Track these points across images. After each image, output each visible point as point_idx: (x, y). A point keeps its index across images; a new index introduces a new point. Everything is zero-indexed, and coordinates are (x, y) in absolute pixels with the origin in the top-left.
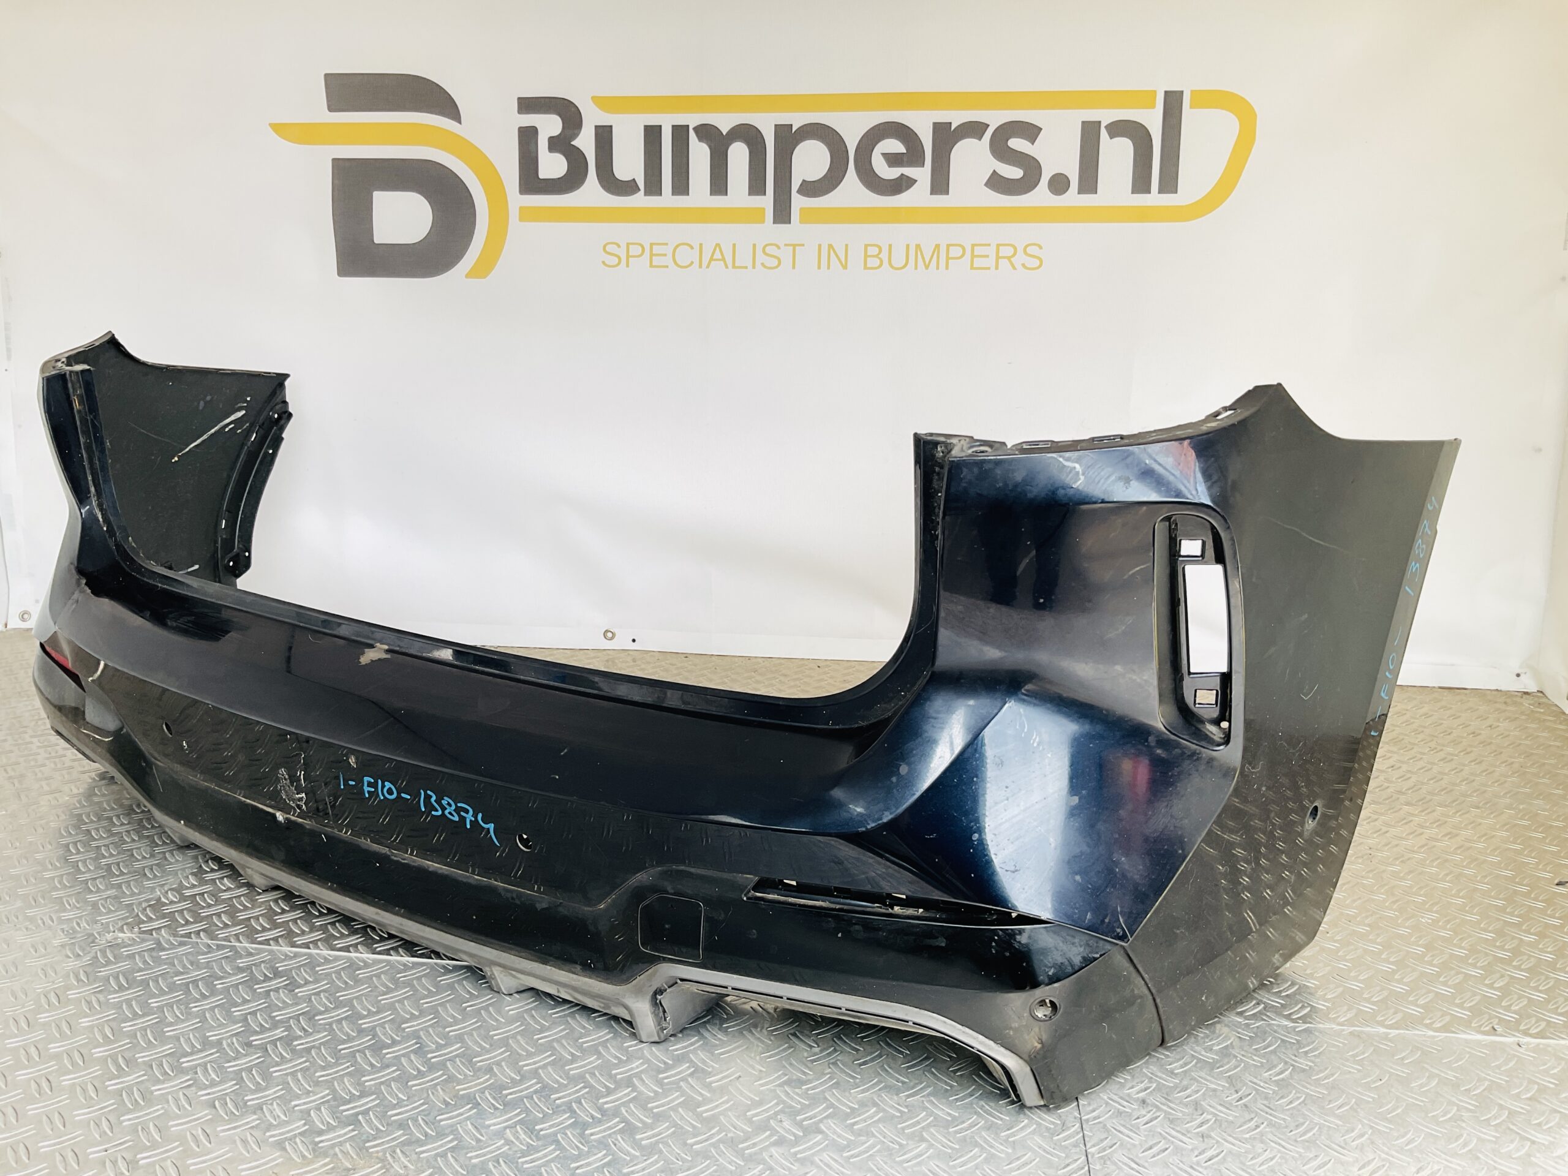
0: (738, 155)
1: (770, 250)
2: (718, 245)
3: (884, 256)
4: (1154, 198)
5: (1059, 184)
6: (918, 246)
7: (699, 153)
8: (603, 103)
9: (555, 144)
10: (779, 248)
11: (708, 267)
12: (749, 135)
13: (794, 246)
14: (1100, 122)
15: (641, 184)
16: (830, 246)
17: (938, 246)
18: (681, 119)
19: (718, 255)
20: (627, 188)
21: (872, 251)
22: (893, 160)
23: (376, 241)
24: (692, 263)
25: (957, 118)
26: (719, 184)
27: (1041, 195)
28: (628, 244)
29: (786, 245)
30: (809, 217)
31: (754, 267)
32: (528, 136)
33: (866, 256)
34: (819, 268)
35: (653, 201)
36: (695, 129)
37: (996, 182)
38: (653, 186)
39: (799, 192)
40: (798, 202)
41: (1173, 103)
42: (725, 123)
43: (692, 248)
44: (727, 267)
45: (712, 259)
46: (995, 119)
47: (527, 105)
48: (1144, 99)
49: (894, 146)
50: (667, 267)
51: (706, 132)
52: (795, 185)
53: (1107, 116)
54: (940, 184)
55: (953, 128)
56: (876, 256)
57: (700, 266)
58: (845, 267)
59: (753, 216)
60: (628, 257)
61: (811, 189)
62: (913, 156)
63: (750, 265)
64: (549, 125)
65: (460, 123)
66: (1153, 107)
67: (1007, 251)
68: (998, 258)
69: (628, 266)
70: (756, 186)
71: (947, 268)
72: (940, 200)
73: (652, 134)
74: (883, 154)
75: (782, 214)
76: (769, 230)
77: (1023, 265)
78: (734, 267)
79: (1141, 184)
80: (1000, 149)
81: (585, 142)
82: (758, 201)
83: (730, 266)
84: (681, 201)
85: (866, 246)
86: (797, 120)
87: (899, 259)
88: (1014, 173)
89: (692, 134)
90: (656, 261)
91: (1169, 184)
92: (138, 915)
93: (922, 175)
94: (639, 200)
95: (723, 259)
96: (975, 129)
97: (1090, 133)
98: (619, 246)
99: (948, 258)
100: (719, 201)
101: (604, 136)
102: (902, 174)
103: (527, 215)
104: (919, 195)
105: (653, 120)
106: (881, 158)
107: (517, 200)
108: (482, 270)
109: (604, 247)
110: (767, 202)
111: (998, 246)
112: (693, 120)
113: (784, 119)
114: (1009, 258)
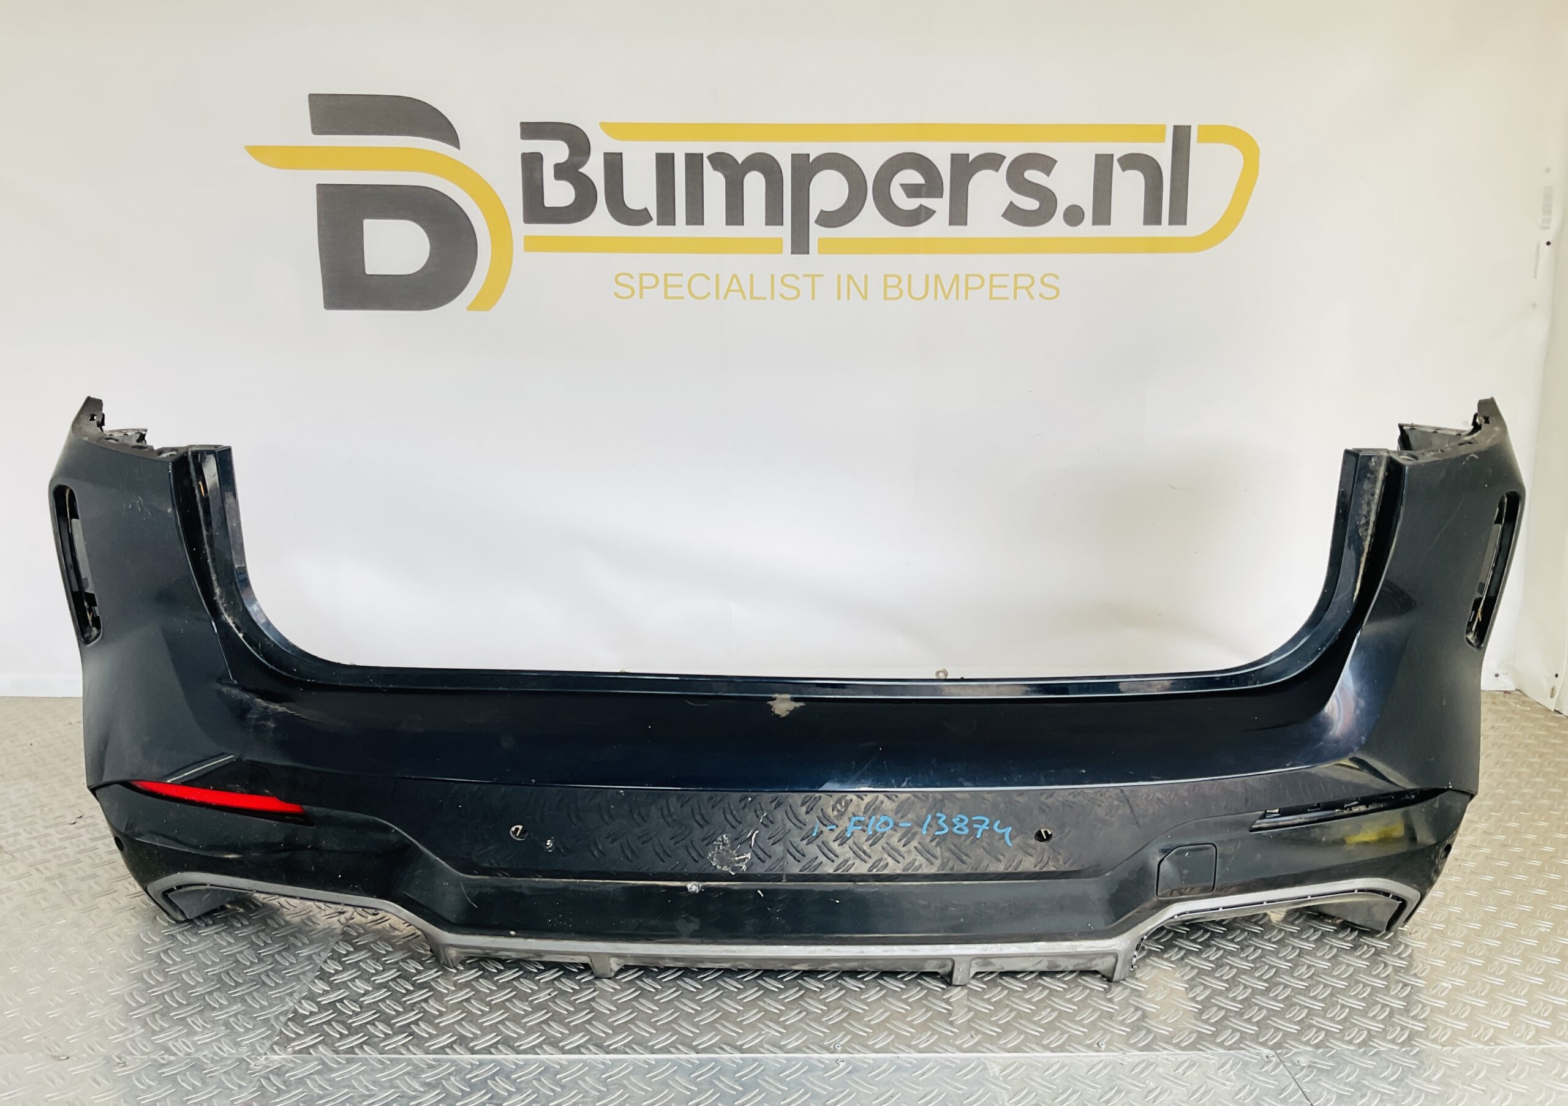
0: (755, 184)
1: (789, 281)
2: (735, 276)
3: (904, 286)
4: (1165, 230)
5: (1074, 216)
6: (937, 277)
7: (714, 183)
8: (612, 129)
9: (562, 172)
10: (797, 278)
11: (725, 298)
12: (765, 164)
13: (813, 276)
14: (1112, 155)
15: (653, 213)
16: (850, 277)
17: (957, 277)
18: (695, 148)
19: (735, 286)
20: (639, 217)
21: (892, 281)
22: (912, 191)
23: (368, 272)
24: (709, 294)
25: (974, 150)
26: (735, 214)
27: (1056, 226)
28: (641, 275)
29: (804, 276)
30: (827, 247)
31: (772, 298)
32: (532, 164)
33: (886, 287)
34: (839, 298)
35: (666, 231)
36: (709, 157)
37: (1013, 214)
38: (667, 216)
39: (816, 222)
40: (817, 232)
41: (1181, 137)
42: (740, 152)
43: (708, 279)
44: (745, 298)
45: (729, 290)
46: (1011, 151)
47: (531, 130)
48: (1153, 133)
49: (913, 177)
50: (683, 298)
51: (721, 161)
52: (814, 215)
53: (1119, 150)
54: (958, 216)
55: (970, 160)
56: (896, 287)
57: (717, 298)
58: (865, 297)
59: (771, 247)
60: (642, 287)
61: (829, 219)
62: (932, 187)
63: (769, 297)
64: (555, 152)
65: (459, 148)
66: (1163, 141)
67: (1024, 281)
68: (1016, 288)
69: (641, 297)
70: (773, 216)
71: (966, 298)
72: (958, 231)
73: (665, 162)
74: (902, 185)
75: (800, 244)
76: (787, 260)
77: (1041, 295)
78: (752, 298)
79: (1152, 216)
80: (1016, 181)
81: (594, 169)
82: (774, 231)
83: (748, 295)
84: (695, 231)
85: (886, 276)
86: (815, 150)
87: (918, 291)
88: (1030, 204)
89: (706, 162)
90: (671, 292)
91: (1179, 216)
92: (281, 1032)
93: (941, 205)
94: (652, 229)
95: (741, 290)
96: (992, 161)
97: (1103, 164)
98: (632, 277)
99: (967, 288)
100: (735, 231)
101: (614, 164)
102: (921, 205)
103: (533, 244)
104: (938, 225)
105: (665, 148)
106: (900, 187)
107: (521, 230)
108: (483, 303)
109: (616, 277)
110: (784, 232)
111: (1016, 276)
112: (706, 149)
113: (801, 148)
114: (1027, 288)
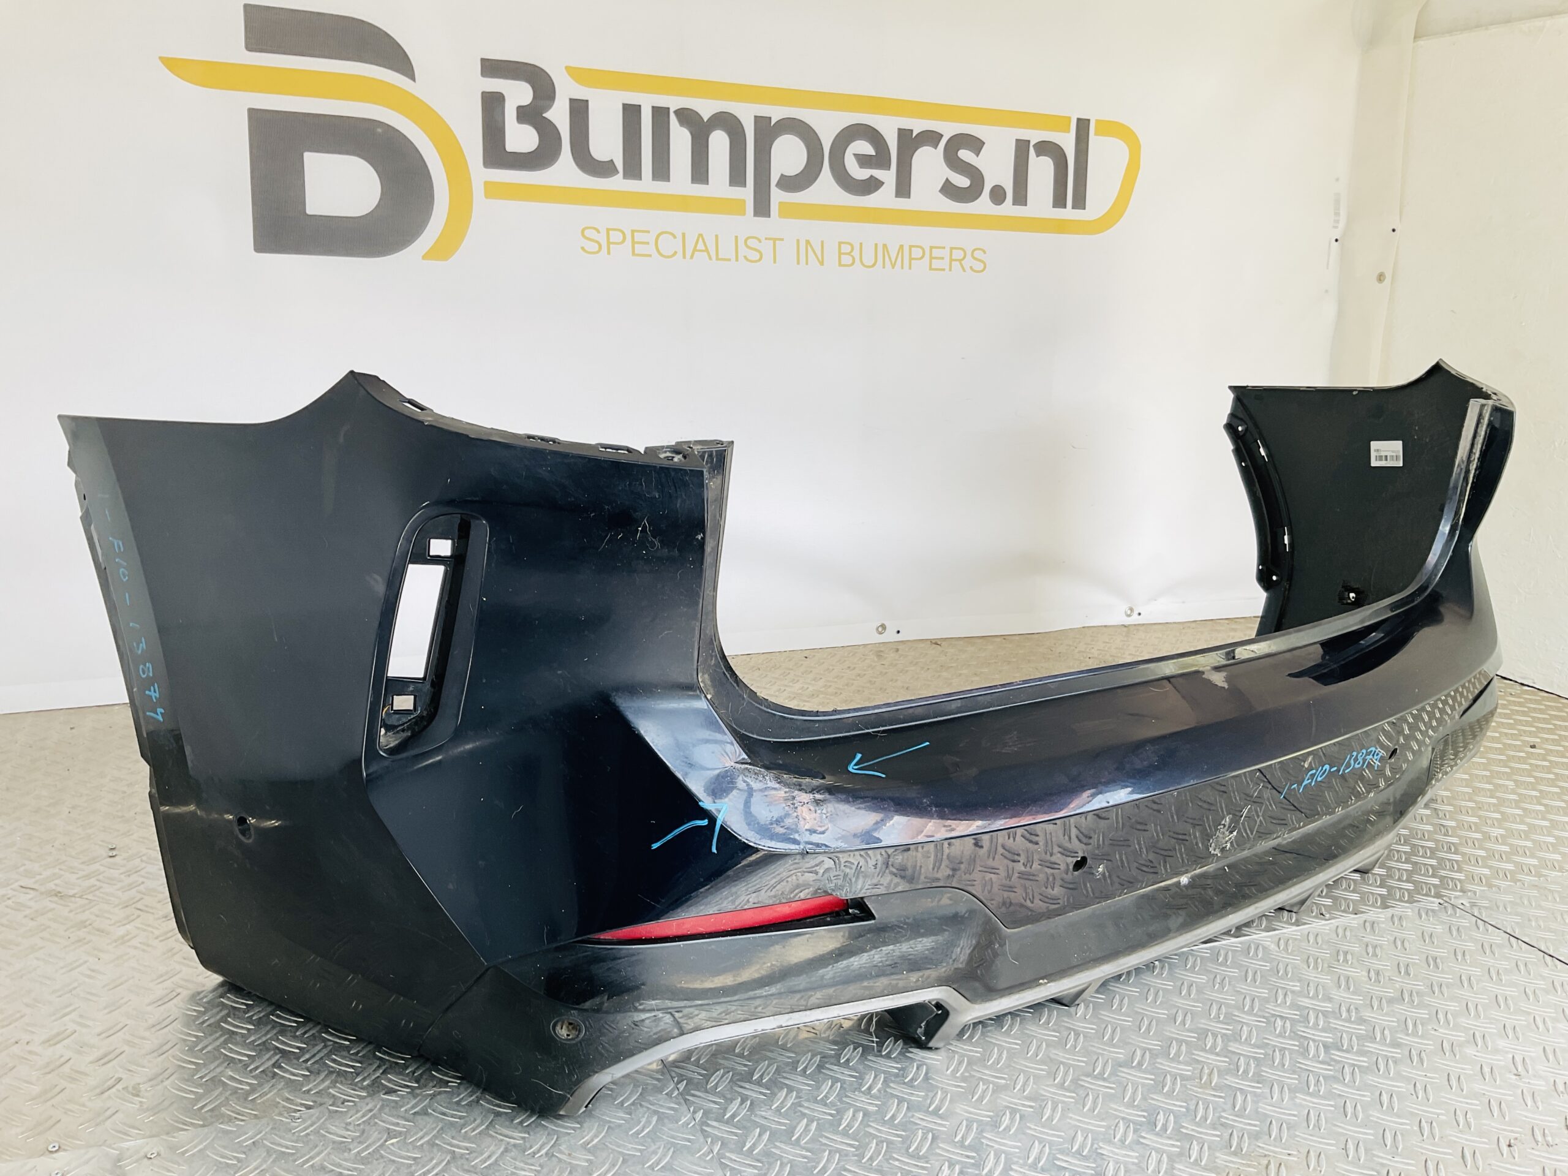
0: (719, 141)
1: (752, 243)
2: (700, 235)
3: (856, 253)
4: (1069, 213)
5: (998, 196)
6: (885, 246)
7: (680, 139)
8: (577, 74)
9: (525, 115)
10: (760, 241)
11: (692, 257)
12: (728, 122)
13: (775, 240)
14: (1029, 141)
15: (619, 165)
16: (808, 242)
17: (902, 247)
18: (662, 101)
19: (701, 246)
20: (604, 169)
21: (846, 248)
22: (864, 161)
23: (309, 211)
24: (676, 253)
25: (918, 126)
26: (700, 172)
27: (983, 204)
28: (608, 230)
29: (766, 239)
30: (788, 211)
31: (737, 260)
32: (492, 103)
33: (840, 254)
34: (798, 263)
35: (631, 185)
36: (677, 112)
37: (949, 190)
38: (633, 170)
39: (777, 185)
40: (777, 196)
41: (1082, 129)
42: (706, 109)
43: (675, 237)
44: (710, 258)
45: (695, 250)
46: (948, 130)
47: (492, 68)
48: (1060, 123)
49: (864, 147)
50: (650, 256)
51: (687, 117)
52: (775, 178)
53: (1035, 136)
54: (903, 189)
55: (914, 135)
56: (849, 254)
57: (684, 257)
58: (822, 263)
59: (733, 207)
60: (609, 243)
61: (790, 184)
62: (880, 159)
63: (733, 259)
64: (519, 94)
65: (414, 79)
66: (1069, 132)
67: (958, 255)
68: (951, 260)
69: (609, 253)
70: (737, 177)
71: (910, 268)
72: (902, 203)
73: (631, 113)
74: (854, 155)
75: (762, 208)
76: (749, 223)
77: (971, 267)
78: (718, 259)
79: (1059, 201)
80: (952, 161)
81: (559, 115)
82: (737, 192)
83: (714, 257)
84: (660, 187)
85: (840, 243)
86: (776, 113)
87: (868, 259)
88: (962, 181)
89: (673, 117)
90: (639, 249)
91: (1080, 202)
93: (888, 177)
94: (617, 183)
95: (707, 250)
96: (931, 138)
97: (1022, 149)
98: (598, 232)
99: (911, 259)
100: (699, 190)
101: (579, 110)
102: (872, 176)
103: (493, 191)
104: (885, 197)
105: (633, 98)
106: (853, 158)
107: (480, 174)
108: (442, 251)
109: (583, 231)
110: (747, 193)
111: (952, 249)
112: (674, 103)
113: (764, 110)
114: (960, 261)
